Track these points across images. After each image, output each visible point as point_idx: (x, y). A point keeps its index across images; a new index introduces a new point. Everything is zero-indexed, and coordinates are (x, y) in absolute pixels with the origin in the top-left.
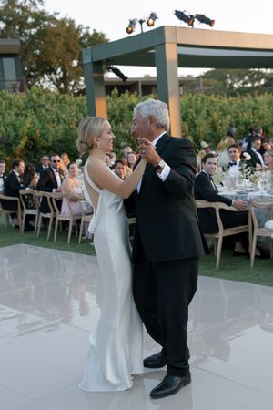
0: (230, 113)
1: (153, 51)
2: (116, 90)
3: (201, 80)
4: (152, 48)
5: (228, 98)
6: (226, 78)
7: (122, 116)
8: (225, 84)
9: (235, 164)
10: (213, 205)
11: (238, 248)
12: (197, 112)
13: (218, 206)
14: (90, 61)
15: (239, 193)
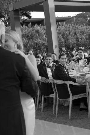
0: (86, 33)
1: (42, 4)
2: (30, 24)
3: (74, 18)
4: (42, 3)
5: (86, 26)
6: (87, 17)
7: (32, 36)
8: (86, 20)
9: (82, 59)
10: (66, 82)
11: (82, 106)
12: (69, 33)
13: (69, 83)
14: (12, 10)
15: (81, 75)
